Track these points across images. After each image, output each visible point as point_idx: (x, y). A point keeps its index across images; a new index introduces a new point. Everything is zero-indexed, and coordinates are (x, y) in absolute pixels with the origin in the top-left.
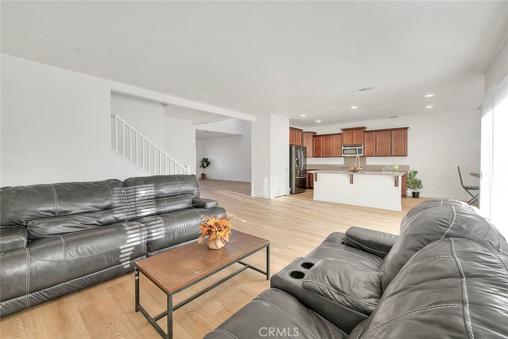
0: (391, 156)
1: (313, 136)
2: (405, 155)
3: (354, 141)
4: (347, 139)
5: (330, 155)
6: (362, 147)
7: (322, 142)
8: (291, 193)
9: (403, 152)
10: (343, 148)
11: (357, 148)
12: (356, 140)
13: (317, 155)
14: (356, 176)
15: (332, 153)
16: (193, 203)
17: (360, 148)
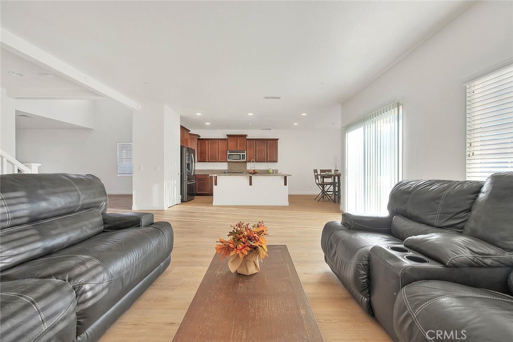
0: (267, 162)
1: (198, 139)
2: (276, 161)
3: (238, 148)
4: (231, 144)
5: (216, 159)
6: (245, 153)
7: (208, 146)
8: (182, 201)
9: (275, 159)
10: (228, 153)
11: (241, 154)
12: (240, 147)
13: (202, 160)
14: (254, 178)
15: (217, 158)
16: (105, 223)
17: (243, 153)
